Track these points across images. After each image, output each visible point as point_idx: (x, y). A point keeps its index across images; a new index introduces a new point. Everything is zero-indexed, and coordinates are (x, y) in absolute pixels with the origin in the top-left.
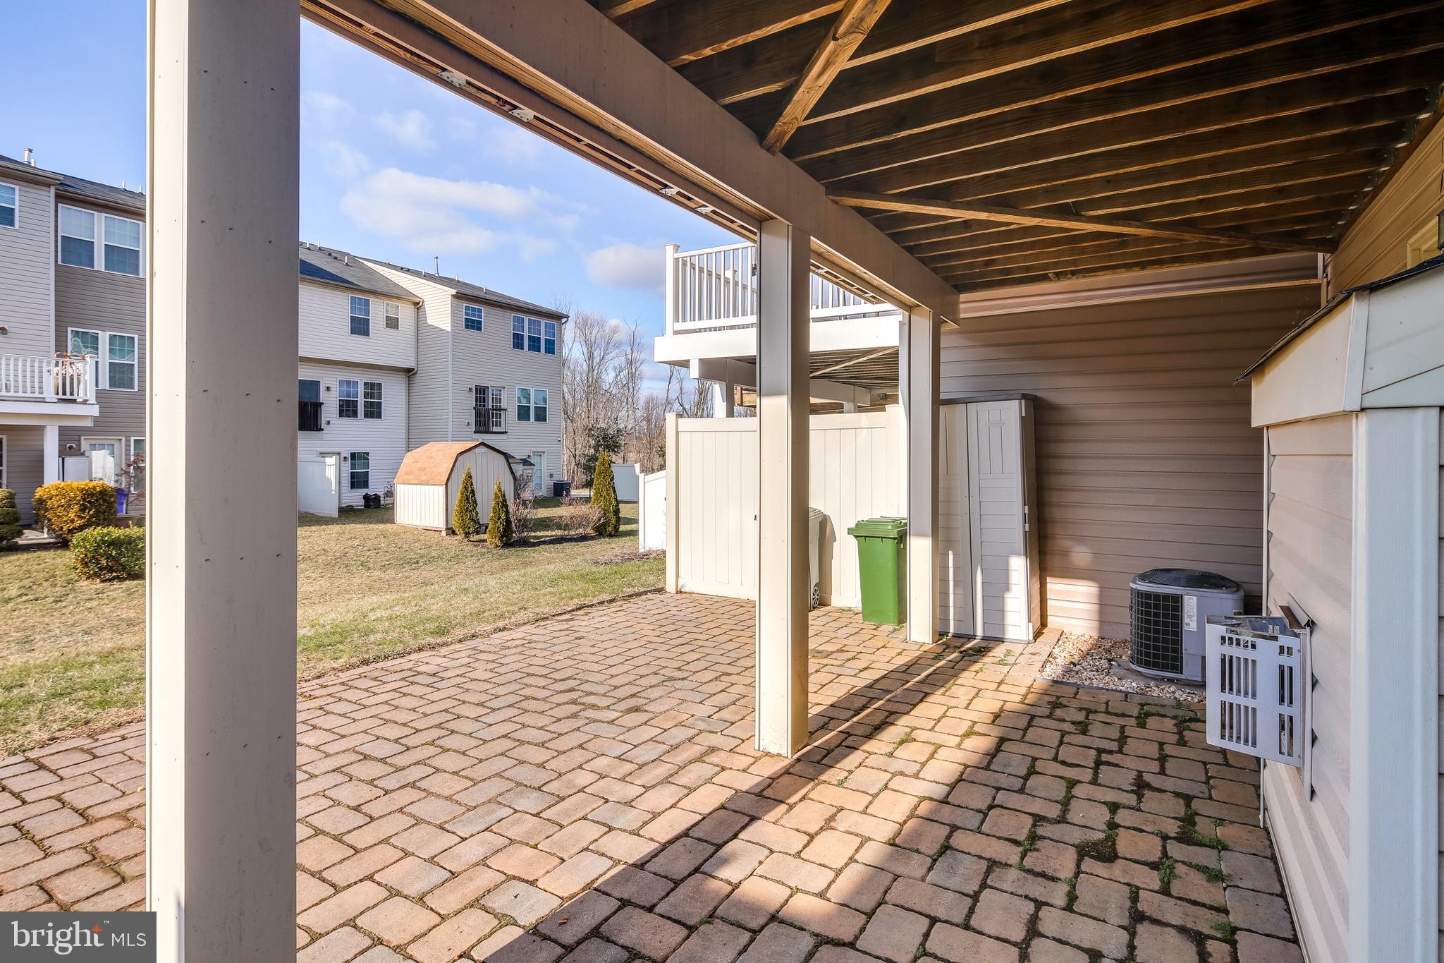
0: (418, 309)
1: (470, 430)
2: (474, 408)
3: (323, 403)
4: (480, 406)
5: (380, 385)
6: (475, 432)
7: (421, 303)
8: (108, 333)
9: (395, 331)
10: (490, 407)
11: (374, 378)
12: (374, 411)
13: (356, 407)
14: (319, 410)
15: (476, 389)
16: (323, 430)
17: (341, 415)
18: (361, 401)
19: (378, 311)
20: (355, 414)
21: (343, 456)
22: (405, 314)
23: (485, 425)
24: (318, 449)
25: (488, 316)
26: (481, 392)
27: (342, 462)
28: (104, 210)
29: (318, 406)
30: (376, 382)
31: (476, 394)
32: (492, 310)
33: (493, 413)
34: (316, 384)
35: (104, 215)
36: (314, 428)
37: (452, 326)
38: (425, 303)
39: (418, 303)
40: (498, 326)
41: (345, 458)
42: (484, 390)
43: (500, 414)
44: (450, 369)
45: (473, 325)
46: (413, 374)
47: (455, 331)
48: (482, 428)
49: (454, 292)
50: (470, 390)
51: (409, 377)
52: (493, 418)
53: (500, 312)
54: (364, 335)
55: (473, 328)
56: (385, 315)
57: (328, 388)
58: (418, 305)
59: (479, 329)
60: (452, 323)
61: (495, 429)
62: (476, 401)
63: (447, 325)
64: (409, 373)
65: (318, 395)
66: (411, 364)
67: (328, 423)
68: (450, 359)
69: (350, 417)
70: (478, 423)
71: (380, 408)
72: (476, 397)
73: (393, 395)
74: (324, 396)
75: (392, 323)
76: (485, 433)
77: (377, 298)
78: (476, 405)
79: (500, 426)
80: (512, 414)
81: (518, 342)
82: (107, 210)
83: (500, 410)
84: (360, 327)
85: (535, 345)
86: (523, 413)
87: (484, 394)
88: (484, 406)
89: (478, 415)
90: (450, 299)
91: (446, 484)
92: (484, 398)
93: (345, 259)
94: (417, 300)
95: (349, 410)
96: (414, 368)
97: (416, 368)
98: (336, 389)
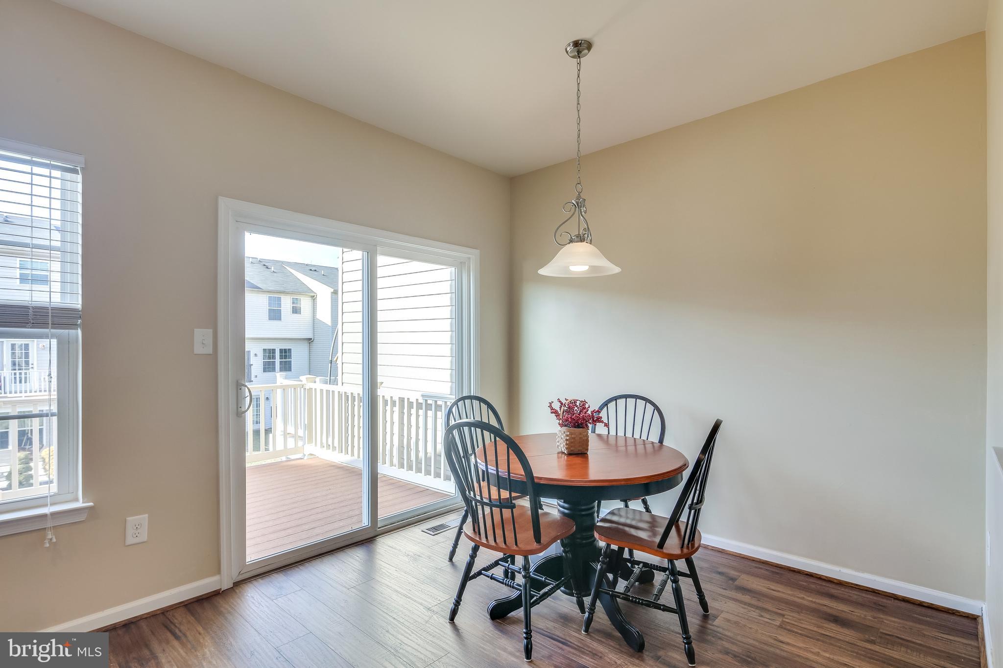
0: (314, 301)
3: (252, 365)
5: (290, 350)
7: (315, 296)
9: (299, 315)
11: (285, 346)
12: (286, 367)
13: (275, 365)
14: (250, 369)
16: (252, 381)
17: (264, 371)
18: (278, 360)
19: (286, 303)
20: (274, 370)
22: (305, 304)
29: (249, 366)
30: (287, 348)
38: (318, 297)
46: (312, 342)
49: (332, 290)
51: (309, 343)
54: (278, 320)
56: (292, 305)
57: (256, 355)
58: (314, 298)
64: (310, 340)
65: (249, 359)
66: (310, 336)
67: (256, 376)
69: (270, 371)
71: (291, 364)
73: (299, 355)
74: (253, 360)
75: (296, 310)
77: (286, 296)
84: (275, 315)
90: (332, 295)
93: (273, 267)
94: (313, 294)
95: (270, 368)
96: (311, 339)
97: (313, 339)
98: (261, 354)
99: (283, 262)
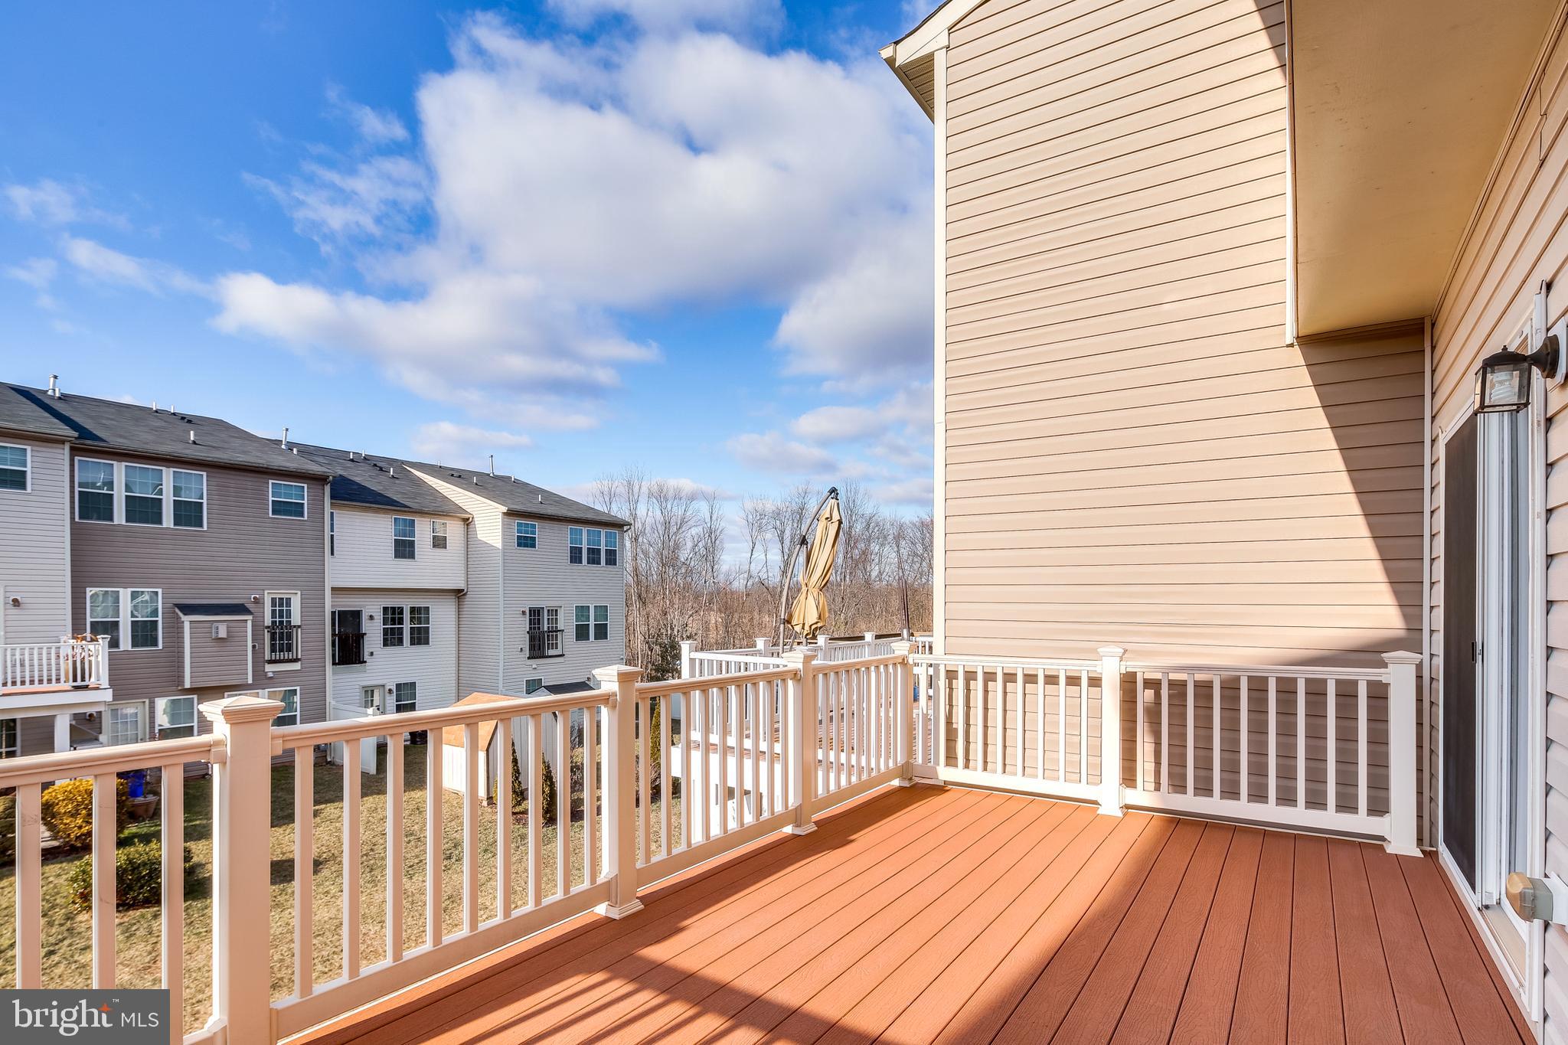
0: (467, 525)
1: (523, 656)
2: (528, 632)
3: (365, 634)
4: (535, 628)
5: (427, 609)
6: (529, 658)
7: (471, 519)
8: (130, 590)
9: (443, 550)
10: (546, 629)
11: (419, 602)
12: (420, 637)
13: (402, 634)
14: (361, 641)
15: (530, 611)
16: (365, 662)
17: (385, 645)
18: (407, 626)
19: (423, 532)
20: (400, 642)
21: (387, 688)
22: (453, 531)
23: (540, 649)
24: (359, 683)
25: (543, 533)
26: (535, 614)
27: (387, 695)
28: (125, 458)
29: (360, 637)
30: (423, 606)
31: (530, 616)
32: (547, 525)
33: (548, 636)
34: (357, 615)
35: (124, 464)
36: (356, 660)
37: (504, 542)
38: (475, 519)
39: (468, 519)
40: (554, 541)
41: (390, 690)
42: (539, 611)
43: (557, 636)
44: (501, 592)
45: (527, 542)
46: (464, 595)
47: (506, 547)
48: (537, 653)
49: (505, 509)
50: (524, 613)
51: (458, 598)
52: (548, 640)
53: (556, 526)
54: (409, 558)
55: (526, 545)
56: (433, 534)
57: (371, 617)
58: (467, 522)
59: (534, 546)
60: (504, 539)
61: (551, 652)
62: (530, 624)
63: (498, 543)
64: (459, 594)
65: (359, 625)
66: (461, 585)
67: (372, 654)
68: (501, 581)
69: (395, 645)
70: (532, 648)
71: (428, 633)
72: (530, 620)
73: (442, 619)
74: (366, 626)
75: (439, 543)
76: (540, 657)
77: (424, 517)
78: (530, 628)
79: (557, 648)
80: (570, 633)
81: (575, 556)
82: (128, 459)
83: (556, 631)
84: (404, 549)
85: (594, 557)
86: (582, 633)
87: (539, 616)
88: (539, 628)
89: (532, 639)
90: (500, 517)
91: (487, 750)
92: (539, 619)
93: (392, 469)
94: (467, 516)
95: (394, 638)
96: (463, 590)
97: (465, 590)
98: (379, 617)
99: (403, 462)
